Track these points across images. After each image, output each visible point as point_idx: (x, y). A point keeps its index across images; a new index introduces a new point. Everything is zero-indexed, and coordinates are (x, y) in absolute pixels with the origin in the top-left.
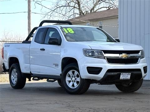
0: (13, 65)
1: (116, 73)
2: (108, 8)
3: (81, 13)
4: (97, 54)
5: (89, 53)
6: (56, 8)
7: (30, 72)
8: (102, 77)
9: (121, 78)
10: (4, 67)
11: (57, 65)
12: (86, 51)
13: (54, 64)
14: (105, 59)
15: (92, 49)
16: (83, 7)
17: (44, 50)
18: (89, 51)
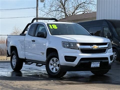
0: (13, 52)
1: (88, 61)
2: (84, 12)
3: (66, 15)
4: (73, 46)
5: (67, 45)
6: (49, 12)
7: (25, 58)
8: (77, 64)
9: (92, 66)
10: (8, 53)
11: (43, 53)
12: (65, 43)
13: (41, 53)
14: (79, 50)
15: (68, 42)
16: (67, 11)
17: (34, 41)
18: (67, 43)
